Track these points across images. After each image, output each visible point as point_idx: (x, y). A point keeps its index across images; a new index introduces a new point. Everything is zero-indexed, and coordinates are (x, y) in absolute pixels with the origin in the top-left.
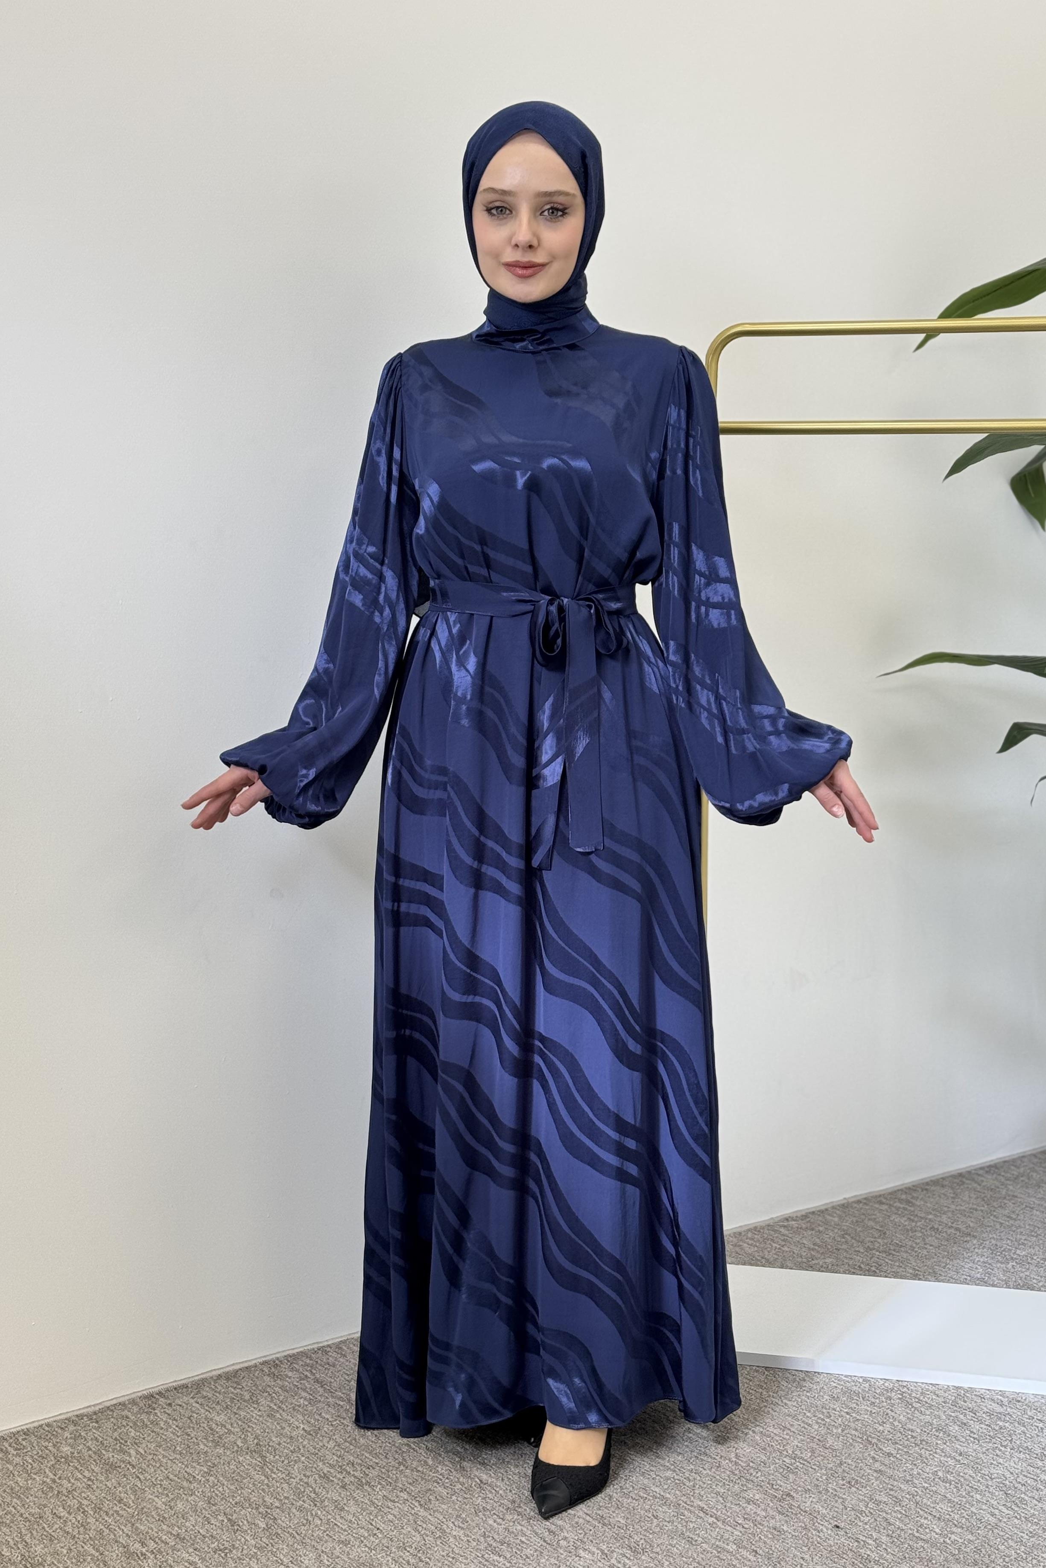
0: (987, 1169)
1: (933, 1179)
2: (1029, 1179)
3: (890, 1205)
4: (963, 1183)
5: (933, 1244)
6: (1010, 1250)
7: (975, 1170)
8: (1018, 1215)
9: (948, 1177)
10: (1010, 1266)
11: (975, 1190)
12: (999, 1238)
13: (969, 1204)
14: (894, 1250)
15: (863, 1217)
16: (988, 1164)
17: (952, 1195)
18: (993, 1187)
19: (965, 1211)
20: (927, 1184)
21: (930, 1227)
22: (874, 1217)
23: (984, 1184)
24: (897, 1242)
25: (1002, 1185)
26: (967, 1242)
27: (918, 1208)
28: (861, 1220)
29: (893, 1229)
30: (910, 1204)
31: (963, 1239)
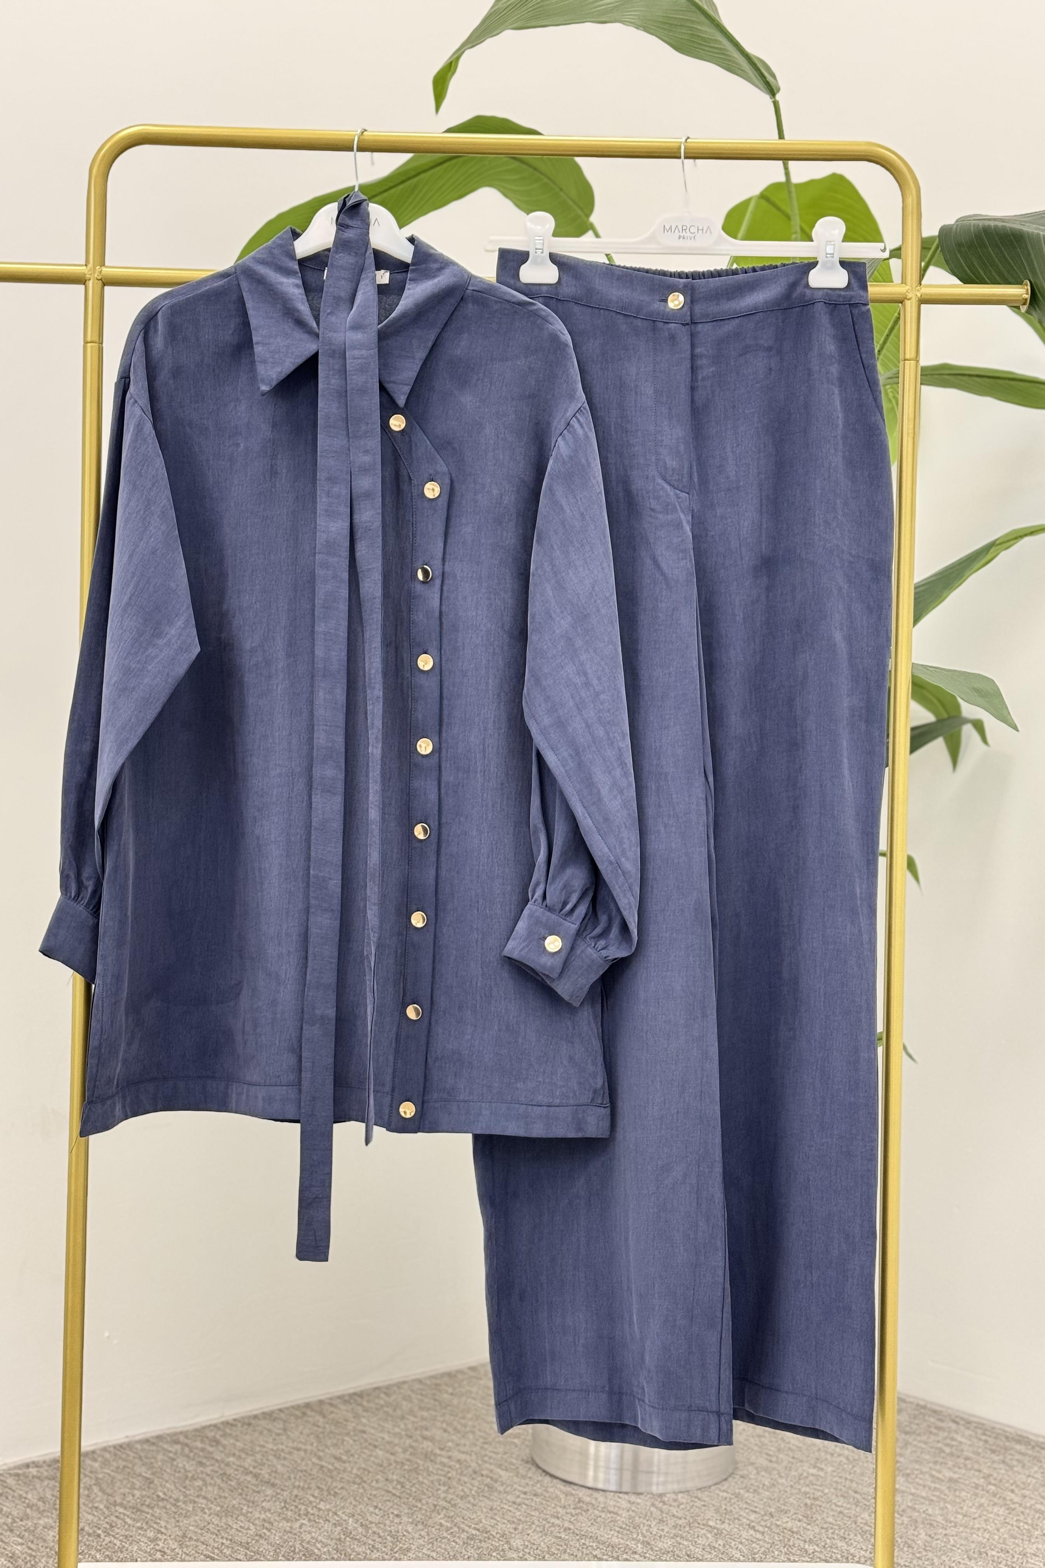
0: (347, 1398)
1: (266, 1410)
2: (395, 1410)
3: (187, 1445)
4: (304, 1414)
5: (209, 1496)
6: (311, 1502)
7: (331, 1399)
8: (352, 1455)
9: (287, 1408)
10: (297, 1525)
11: (313, 1424)
12: (306, 1486)
13: (293, 1441)
14: (148, 1506)
15: (137, 1461)
16: (351, 1391)
17: (278, 1431)
18: (341, 1420)
19: (283, 1450)
20: (256, 1417)
21: (221, 1472)
22: (153, 1460)
24: (161, 1494)
25: (354, 1417)
26: (258, 1492)
27: (221, 1448)
28: (130, 1466)
29: (166, 1476)
30: (214, 1444)
31: (255, 1488)
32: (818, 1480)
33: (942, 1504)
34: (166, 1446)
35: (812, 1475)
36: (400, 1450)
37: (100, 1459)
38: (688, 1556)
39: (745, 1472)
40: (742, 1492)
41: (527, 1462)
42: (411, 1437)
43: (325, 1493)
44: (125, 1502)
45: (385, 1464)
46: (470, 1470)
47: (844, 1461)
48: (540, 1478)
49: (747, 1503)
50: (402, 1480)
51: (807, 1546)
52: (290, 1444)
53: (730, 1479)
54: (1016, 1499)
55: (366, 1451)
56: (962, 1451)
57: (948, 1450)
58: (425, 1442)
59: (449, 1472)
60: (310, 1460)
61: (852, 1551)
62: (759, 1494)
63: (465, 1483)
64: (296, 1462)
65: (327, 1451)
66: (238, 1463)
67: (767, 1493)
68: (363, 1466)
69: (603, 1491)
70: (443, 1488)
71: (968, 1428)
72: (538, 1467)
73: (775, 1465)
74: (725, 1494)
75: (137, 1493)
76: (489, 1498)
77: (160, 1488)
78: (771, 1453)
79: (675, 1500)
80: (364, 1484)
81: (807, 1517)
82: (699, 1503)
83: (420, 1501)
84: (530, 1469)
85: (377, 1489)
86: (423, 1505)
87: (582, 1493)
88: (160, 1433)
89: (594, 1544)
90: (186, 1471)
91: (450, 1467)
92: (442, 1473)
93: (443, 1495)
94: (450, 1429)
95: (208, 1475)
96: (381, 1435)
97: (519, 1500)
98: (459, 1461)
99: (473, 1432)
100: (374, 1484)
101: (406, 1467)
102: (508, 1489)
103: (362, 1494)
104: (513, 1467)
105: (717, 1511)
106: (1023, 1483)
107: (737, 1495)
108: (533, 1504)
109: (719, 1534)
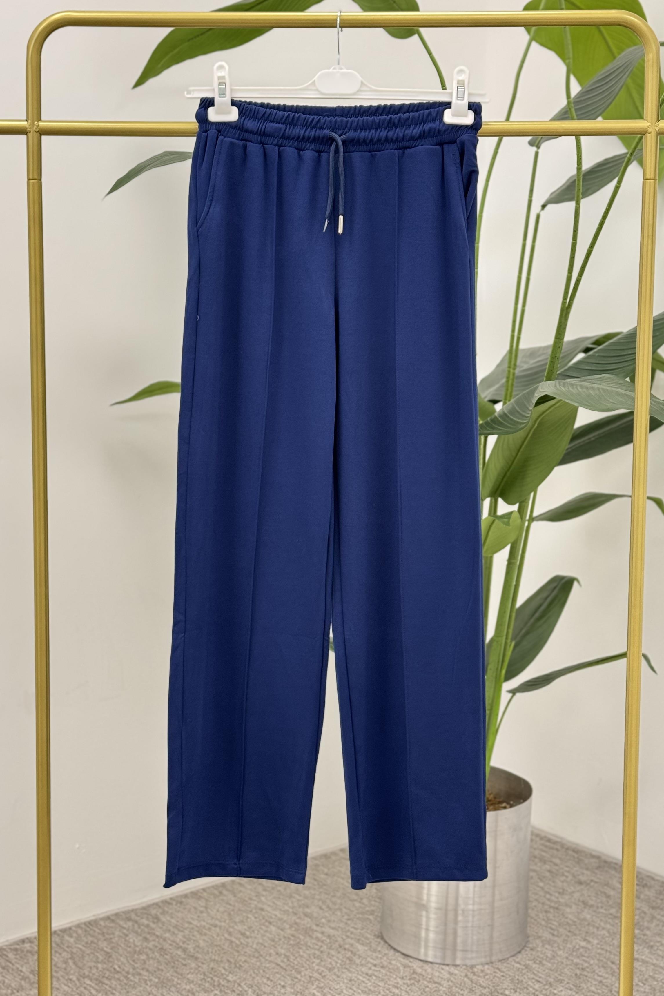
1: (193, 890)
3: (136, 922)
5: (150, 969)
6: (222, 974)
8: (253, 931)
9: (209, 888)
11: (228, 903)
12: (220, 960)
13: (212, 918)
14: (107, 978)
15: (100, 937)
17: (202, 909)
18: (247, 899)
19: (204, 927)
20: (186, 896)
21: (160, 946)
22: (112, 936)
23: (240, 895)
24: (116, 967)
25: (256, 896)
26: (185, 965)
27: (160, 925)
28: (96, 941)
29: (121, 951)
30: (155, 921)
31: (183, 962)
32: (586, 952)
34: (121, 923)
35: (583, 947)
36: (287, 926)
37: (75, 935)
39: (535, 945)
40: (530, 963)
41: (378, 937)
42: (295, 914)
43: (233, 966)
44: (91, 975)
45: (277, 940)
46: (337, 944)
47: (607, 935)
48: (387, 952)
49: (534, 973)
50: (288, 954)
52: (209, 921)
53: (523, 952)
55: (263, 927)
58: (306, 918)
59: (321, 946)
60: (223, 935)
62: (543, 965)
63: (333, 956)
64: (213, 937)
65: (236, 927)
66: (172, 939)
68: (261, 941)
69: (431, 963)
70: (317, 961)
72: (386, 942)
73: (556, 939)
74: (518, 965)
75: (100, 966)
76: (349, 970)
77: (116, 962)
78: (553, 927)
79: (482, 971)
80: (261, 958)
82: (499, 974)
83: (299, 973)
84: (379, 943)
85: (270, 962)
86: (301, 976)
87: (416, 965)
88: (118, 911)
90: (136, 946)
91: (322, 942)
92: (317, 947)
93: (316, 968)
94: (324, 907)
95: (150, 949)
96: (274, 912)
97: (370, 972)
98: (329, 936)
99: (340, 909)
100: (267, 958)
101: (292, 942)
102: (363, 962)
103: (259, 967)
104: (368, 942)
105: (512, 981)
107: (527, 966)
108: (380, 976)
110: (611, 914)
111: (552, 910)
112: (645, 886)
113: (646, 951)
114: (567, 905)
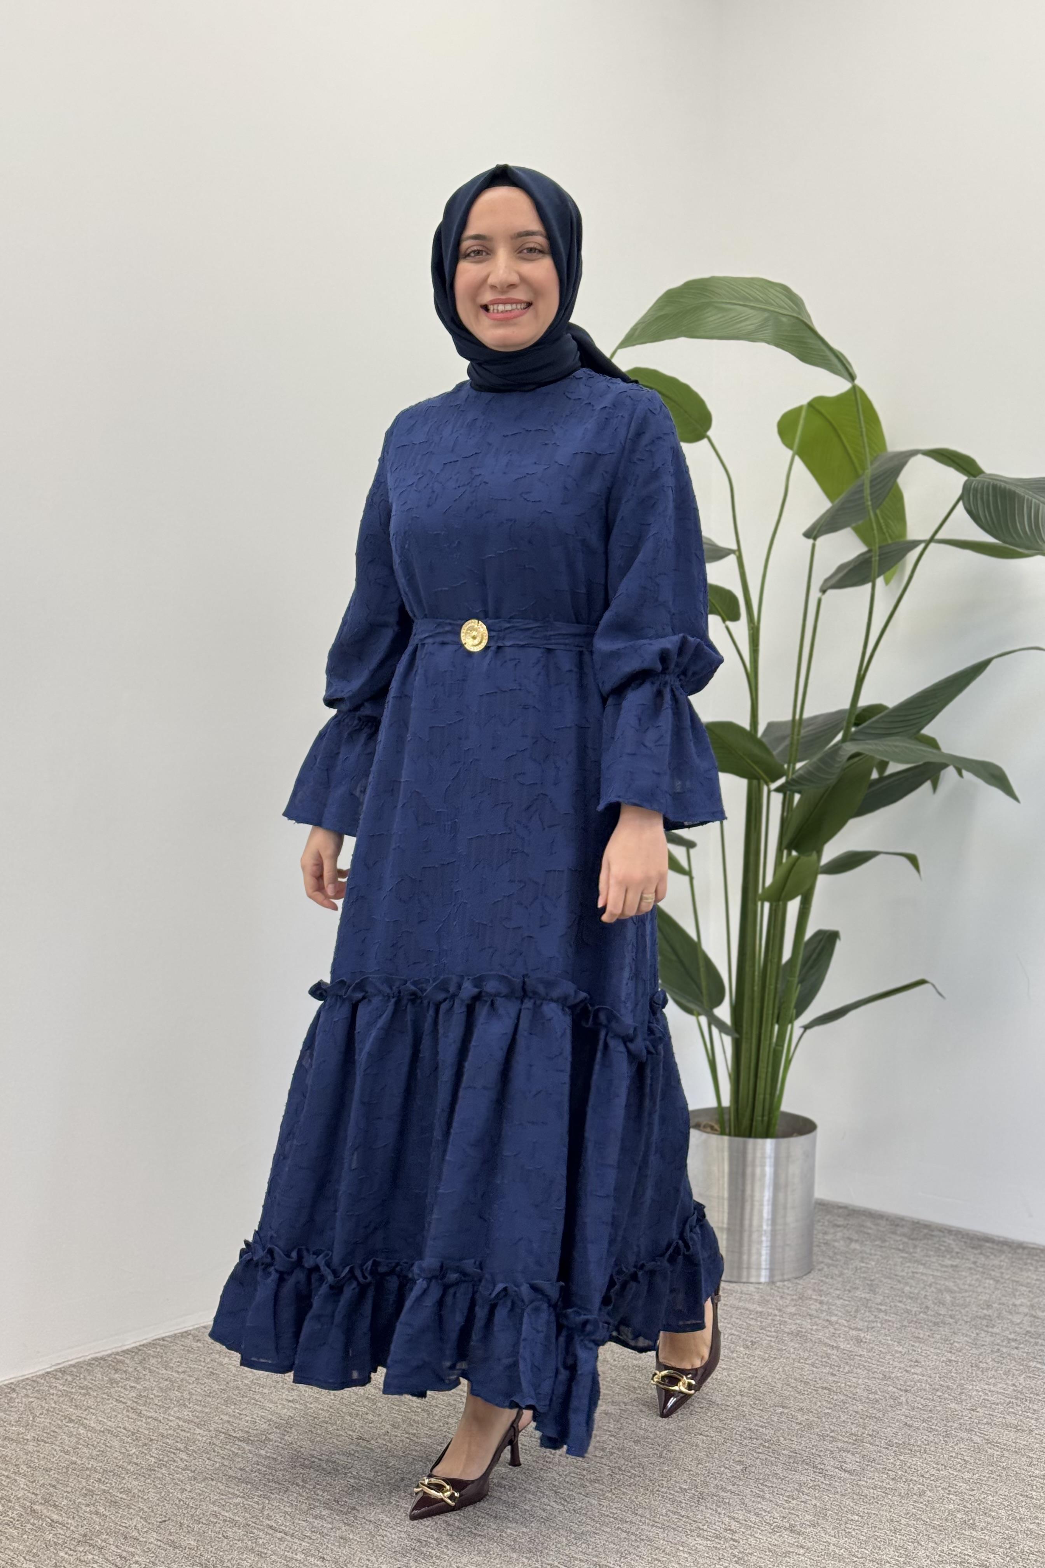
33: (952, 1280)
35: (864, 1267)
38: (810, 1315)
47: (880, 1258)
51: (880, 1307)
54: (998, 1275)
56: (952, 1249)
57: (943, 1248)
61: (909, 1308)
62: (836, 1280)
67: (840, 1279)
71: (951, 1235)
73: (837, 1263)
81: (871, 1290)
82: (800, 1287)
89: (748, 1312)
105: (814, 1290)
106: (1000, 1265)
109: (821, 1303)
110: (877, 1245)
111: (822, 1245)
112: (897, 1225)
113: (921, 1267)
114: (835, 1241)
